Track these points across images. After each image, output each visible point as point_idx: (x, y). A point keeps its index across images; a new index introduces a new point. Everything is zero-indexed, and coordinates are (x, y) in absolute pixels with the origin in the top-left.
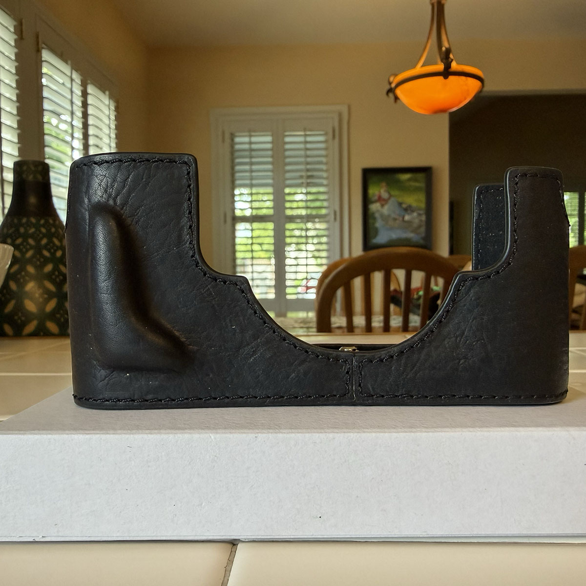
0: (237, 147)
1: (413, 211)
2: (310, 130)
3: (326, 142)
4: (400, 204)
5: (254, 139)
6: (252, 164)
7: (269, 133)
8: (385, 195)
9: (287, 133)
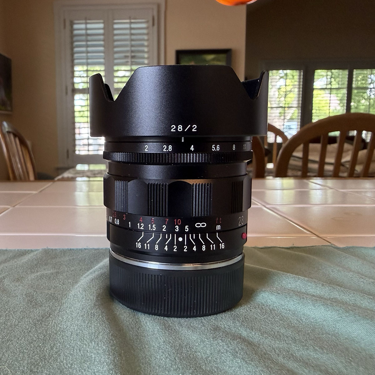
0: (76, 32)
2: (135, 19)
3: (147, 28)
5: (89, 26)
6: (87, 46)
7: (102, 21)
9: (116, 21)
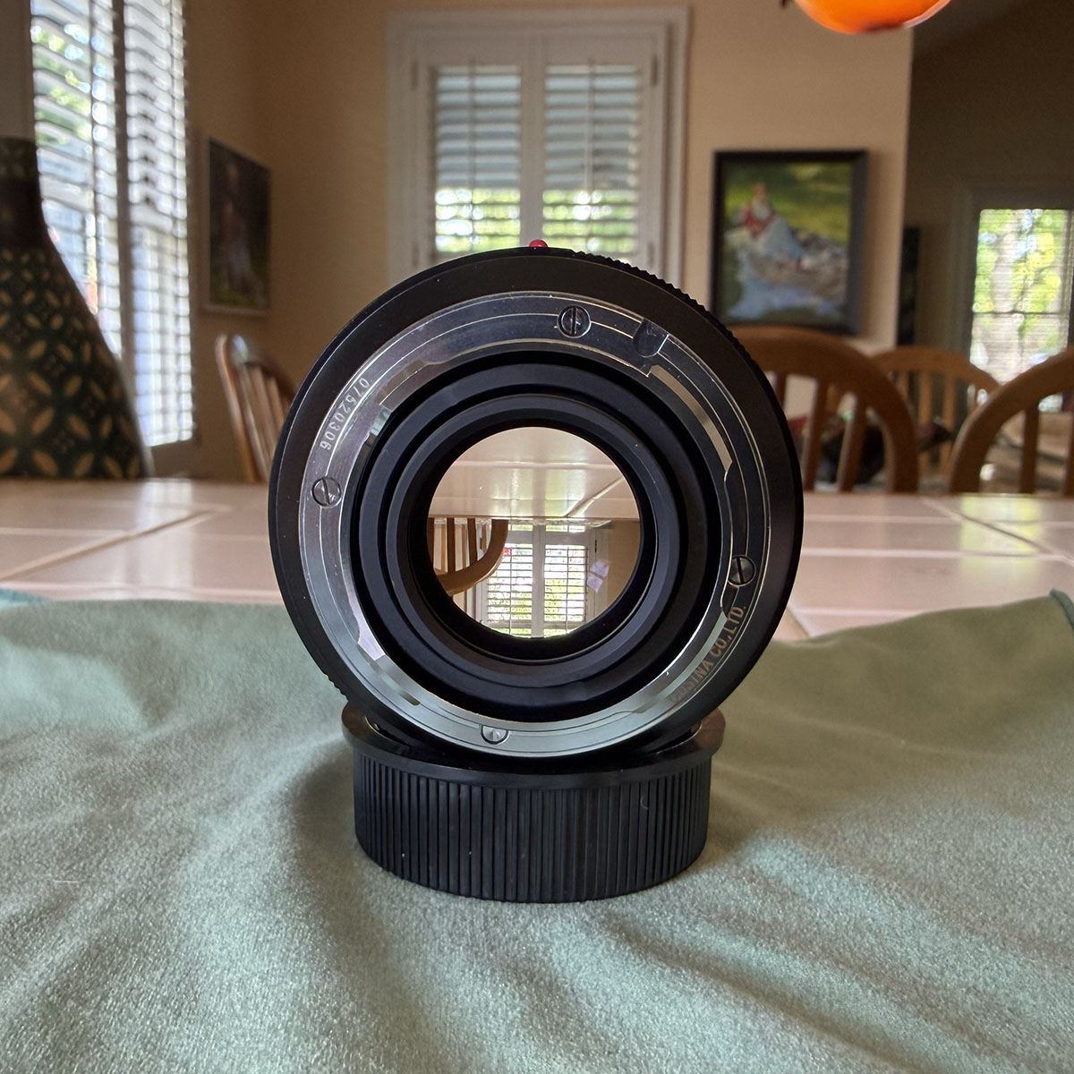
0: (444, 99)
2: (605, 63)
3: (638, 90)
4: (794, 232)
5: (481, 82)
6: (474, 137)
7: (514, 68)
8: (761, 211)
9: (554, 70)
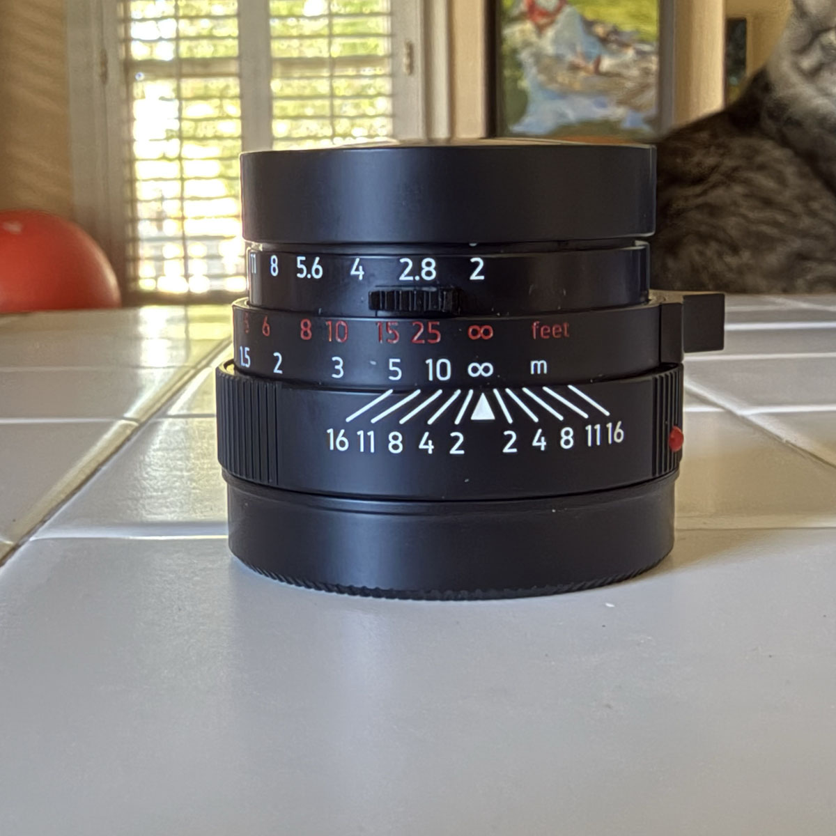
1: (624, 45)
